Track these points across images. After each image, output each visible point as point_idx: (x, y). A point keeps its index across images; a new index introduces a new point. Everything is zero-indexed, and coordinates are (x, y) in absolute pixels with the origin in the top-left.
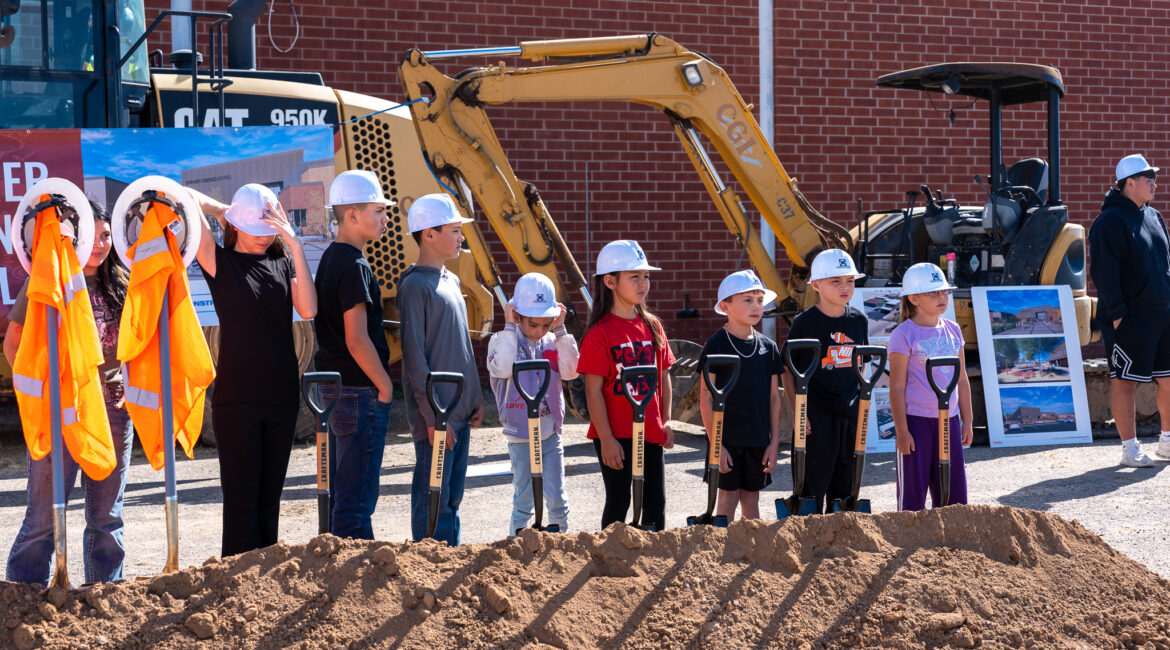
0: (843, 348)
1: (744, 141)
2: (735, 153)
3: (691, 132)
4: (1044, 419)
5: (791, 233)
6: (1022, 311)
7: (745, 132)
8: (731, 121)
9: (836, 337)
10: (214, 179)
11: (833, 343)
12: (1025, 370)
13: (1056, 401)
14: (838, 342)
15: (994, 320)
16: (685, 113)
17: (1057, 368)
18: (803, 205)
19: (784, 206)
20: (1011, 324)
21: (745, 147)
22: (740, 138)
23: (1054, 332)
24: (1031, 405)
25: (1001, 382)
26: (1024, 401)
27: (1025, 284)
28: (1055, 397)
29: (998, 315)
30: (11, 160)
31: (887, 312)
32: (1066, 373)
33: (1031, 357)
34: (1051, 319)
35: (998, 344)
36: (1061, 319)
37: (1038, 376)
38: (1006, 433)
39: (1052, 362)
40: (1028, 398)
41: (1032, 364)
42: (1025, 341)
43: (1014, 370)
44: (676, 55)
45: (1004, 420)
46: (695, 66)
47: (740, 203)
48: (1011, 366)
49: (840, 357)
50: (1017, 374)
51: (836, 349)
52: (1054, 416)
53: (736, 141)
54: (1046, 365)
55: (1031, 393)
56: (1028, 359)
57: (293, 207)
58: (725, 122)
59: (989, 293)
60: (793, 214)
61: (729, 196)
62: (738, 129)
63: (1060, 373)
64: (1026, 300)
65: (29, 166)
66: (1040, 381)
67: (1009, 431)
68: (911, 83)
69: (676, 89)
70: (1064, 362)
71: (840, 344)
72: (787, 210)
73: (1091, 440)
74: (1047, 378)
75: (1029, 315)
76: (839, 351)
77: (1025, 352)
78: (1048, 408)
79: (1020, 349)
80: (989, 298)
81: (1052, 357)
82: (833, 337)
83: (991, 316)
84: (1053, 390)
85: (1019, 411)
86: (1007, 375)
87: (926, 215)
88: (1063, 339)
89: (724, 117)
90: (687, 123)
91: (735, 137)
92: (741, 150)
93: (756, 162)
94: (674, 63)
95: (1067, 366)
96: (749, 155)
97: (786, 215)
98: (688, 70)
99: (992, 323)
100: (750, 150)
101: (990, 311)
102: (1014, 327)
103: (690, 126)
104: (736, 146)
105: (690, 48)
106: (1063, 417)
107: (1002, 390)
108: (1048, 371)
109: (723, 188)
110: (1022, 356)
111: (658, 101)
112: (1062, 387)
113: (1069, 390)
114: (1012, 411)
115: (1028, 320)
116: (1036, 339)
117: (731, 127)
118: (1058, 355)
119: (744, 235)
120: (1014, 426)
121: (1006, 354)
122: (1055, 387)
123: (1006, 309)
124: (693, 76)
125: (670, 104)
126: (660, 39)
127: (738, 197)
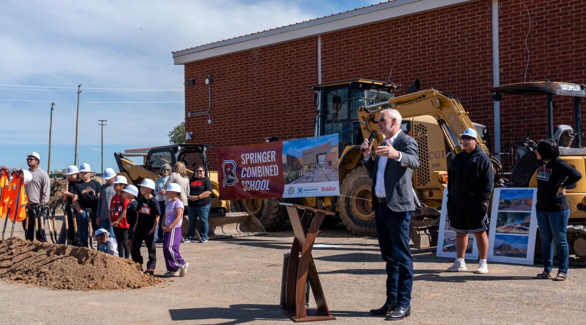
1: (459, 127)
3: (444, 125)
4: (512, 250)
6: (514, 200)
7: (459, 123)
8: (454, 119)
10: (309, 153)
12: (508, 227)
13: (519, 243)
15: (501, 203)
16: (437, 118)
17: (524, 227)
20: (507, 205)
21: (459, 129)
23: (527, 210)
24: (508, 243)
25: (497, 232)
26: (505, 242)
27: (520, 187)
28: (520, 241)
29: (503, 201)
30: (269, 151)
32: (527, 230)
33: (513, 221)
34: (527, 203)
35: (500, 214)
36: (531, 204)
37: (514, 231)
38: (494, 255)
39: (522, 224)
40: (507, 240)
41: (512, 224)
42: (512, 214)
43: (504, 227)
45: (494, 249)
48: (503, 225)
50: (505, 229)
52: (517, 250)
54: (519, 226)
55: (509, 238)
56: (511, 222)
57: (328, 160)
58: (452, 120)
59: (502, 191)
62: (456, 122)
63: (525, 229)
64: (517, 195)
65: (272, 152)
66: (515, 233)
67: (495, 254)
69: (434, 109)
70: (528, 225)
73: (532, 264)
74: (518, 231)
75: (517, 202)
77: (511, 219)
78: (515, 245)
79: (509, 217)
80: (501, 193)
81: (522, 222)
83: (500, 201)
84: (519, 237)
85: (502, 246)
86: (501, 229)
88: (530, 213)
89: (451, 118)
91: (455, 125)
92: (457, 131)
95: (529, 227)
99: (499, 204)
100: (461, 130)
101: (500, 199)
102: (508, 207)
104: (456, 129)
106: (521, 251)
107: (496, 235)
108: (519, 228)
109: (455, 146)
110: (509, 220)
112: (524, 237)
113: (527, 238)
114: (499, 246)
115: (516, 204)
116: (517, 213)
117: (454, 122)
118: (526, 221)
120: (498, 252)
121: (502, 219)
122: (520, 236)
123: (507, 198)
125: (433, 115)
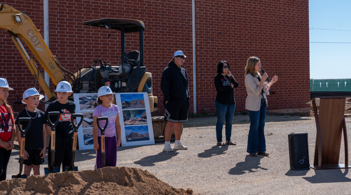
0: (66, 114)
1: (37, 42)
2: (34, 47)
3: (18, 39)
4: (139, 136)
5: (54, 75)
6: (132, 101)
7: (37, 39)
8: (32, 35)
9: (64, 111)
11: (62, 113)
12: (133, 120)
13: (143, 130)
14: (64, 112)
15: (123, 104)
16: (15, 32)
17: (143, 119)
18: (58, 65)
19: (51, 65)
20: (128, 105)
21: (37, 44)
22: (35, 41)
23: (142, 108)
24: (135, 132)
25: (125, 125)
26: (133, 131)
27: (133, 92)
28: (143, 129)
29: (124, 102)
31: (87, 102)
32: (146, 121)
33: (135, 116)
34: (141, 103)
35: (124, 112)
36: (144, 103)
37: (137, 122)
38: (127, 141)
39: (142, 118)
40: (134, 130)
41: (135, 118)
42: (133, 111)
43: (129, 120)
44: (12, 12)
45: (126, 137)
46: (19, 16)
47: (35, 64)
48: (129, 119)
49: (65, 118)
50: (130, 122)
51: (63, 115)
52: (142, 135)
53: (34, 42)
54: (140, 119)
55: (135, 128)
56: (134, 117)
58: (30, 36)
59: (121, 95)
60: (54, 68)
61: (32, 61)
62: (35, 38)
63: (144, 121)
64: (133, 97)
66: (138, 124)
67: (128, 141)
68: (95, 24)
69: (12, 23)
70: (145, 117)
71: (65, 113)
72: (52, 67)
73: (154, 143)
74: (140, 123)
75: (134, 102)
76: (64, 115)
77: (133, 115)
78: (141, 133)
79: (131, 113)
80: (121, 97)
81: (141, 116)
82: (62, 111)
83: (122, 102)
84: (142, 127)
85: (131, 134)
86: (127, 122)
87: (100, 69)
88: (145, 110)
89: (29, 34)
90: (16, 36)
91: (34, 41)
92: (36, 45)
93: (41, 50)
94: (11, 14)
95: (147, 119)
96: (39, 47)
97: (52, 68)
98: (16, 17)
99: (122, 105)
100: (39, 45)
101: (122, 101)
102: (129, 106)
103: (17, 37)
104: (34, 44)
105: (17, 9)
106: (145, 136)
107: (125, 127)
108: (140, 121)
109: (29, 58)
110: (132, 116)
111: (5, 28)
112: (145, 126)
113: (147, 126)
114: (129, 134)
115: (134, 104)
116: (136, 110)
117: (32, 37)
118: (143, 115)
119: (37, 75)
120: (130, 139)
121: (127, 115)
122: (142, 126)
123: (126, 100)
124: (18, 19)
125: (10, 29)
126: (6, 6)
127: (35, 62)
